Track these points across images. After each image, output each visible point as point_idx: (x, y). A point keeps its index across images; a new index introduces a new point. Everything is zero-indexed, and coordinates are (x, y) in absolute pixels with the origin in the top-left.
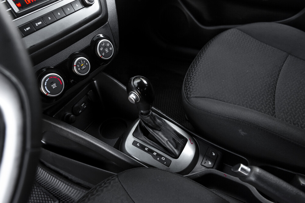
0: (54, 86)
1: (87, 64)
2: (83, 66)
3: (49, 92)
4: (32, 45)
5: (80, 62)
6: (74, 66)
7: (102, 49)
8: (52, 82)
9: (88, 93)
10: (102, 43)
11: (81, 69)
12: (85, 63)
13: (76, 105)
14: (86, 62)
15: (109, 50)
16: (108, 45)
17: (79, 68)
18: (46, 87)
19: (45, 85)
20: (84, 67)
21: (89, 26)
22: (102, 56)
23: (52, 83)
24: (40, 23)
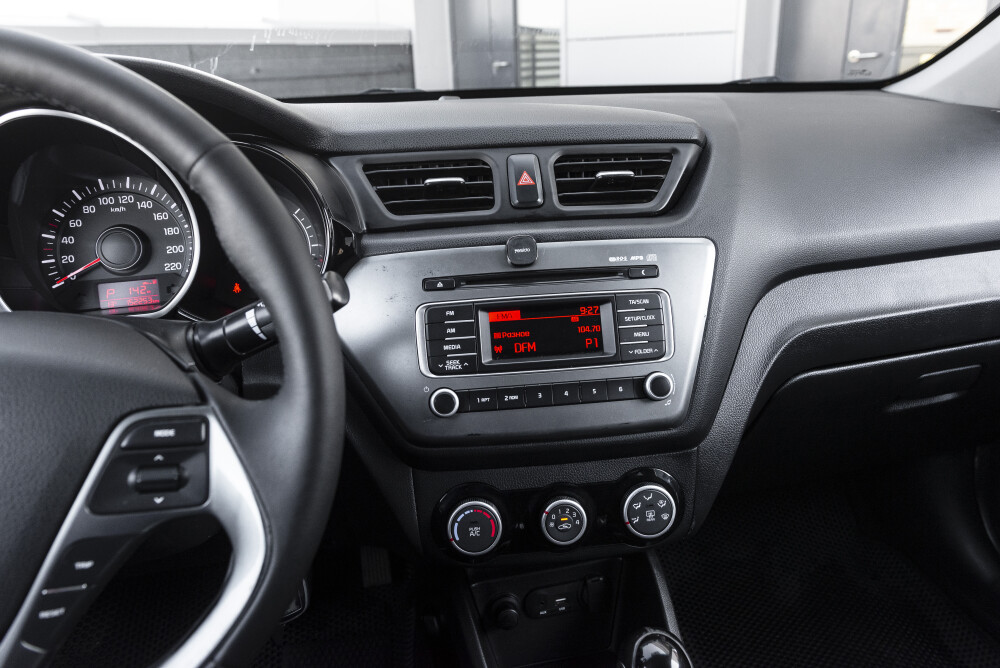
0: (475, 531)
1: (578, 522)
2: (565, 522)
3: (457, 539)
4: (474, 433)
5: (564, 511)
6: (544, 511)
7: (638, 506)
8: (476, 522)
9: (589, 581)
10: (647, 492)
11: (556, 526)
12: (575, 519)
13: (543, 592)
14: (579, 516)
15: (658, 516)
16: (662, 504)
17: (552, 521)
18: (456, 525)
19: (459, 520)
20: (565, 526)
21: (630, 441)
22: (631, 522)
23: (474, 524)
24: (516, 397)
